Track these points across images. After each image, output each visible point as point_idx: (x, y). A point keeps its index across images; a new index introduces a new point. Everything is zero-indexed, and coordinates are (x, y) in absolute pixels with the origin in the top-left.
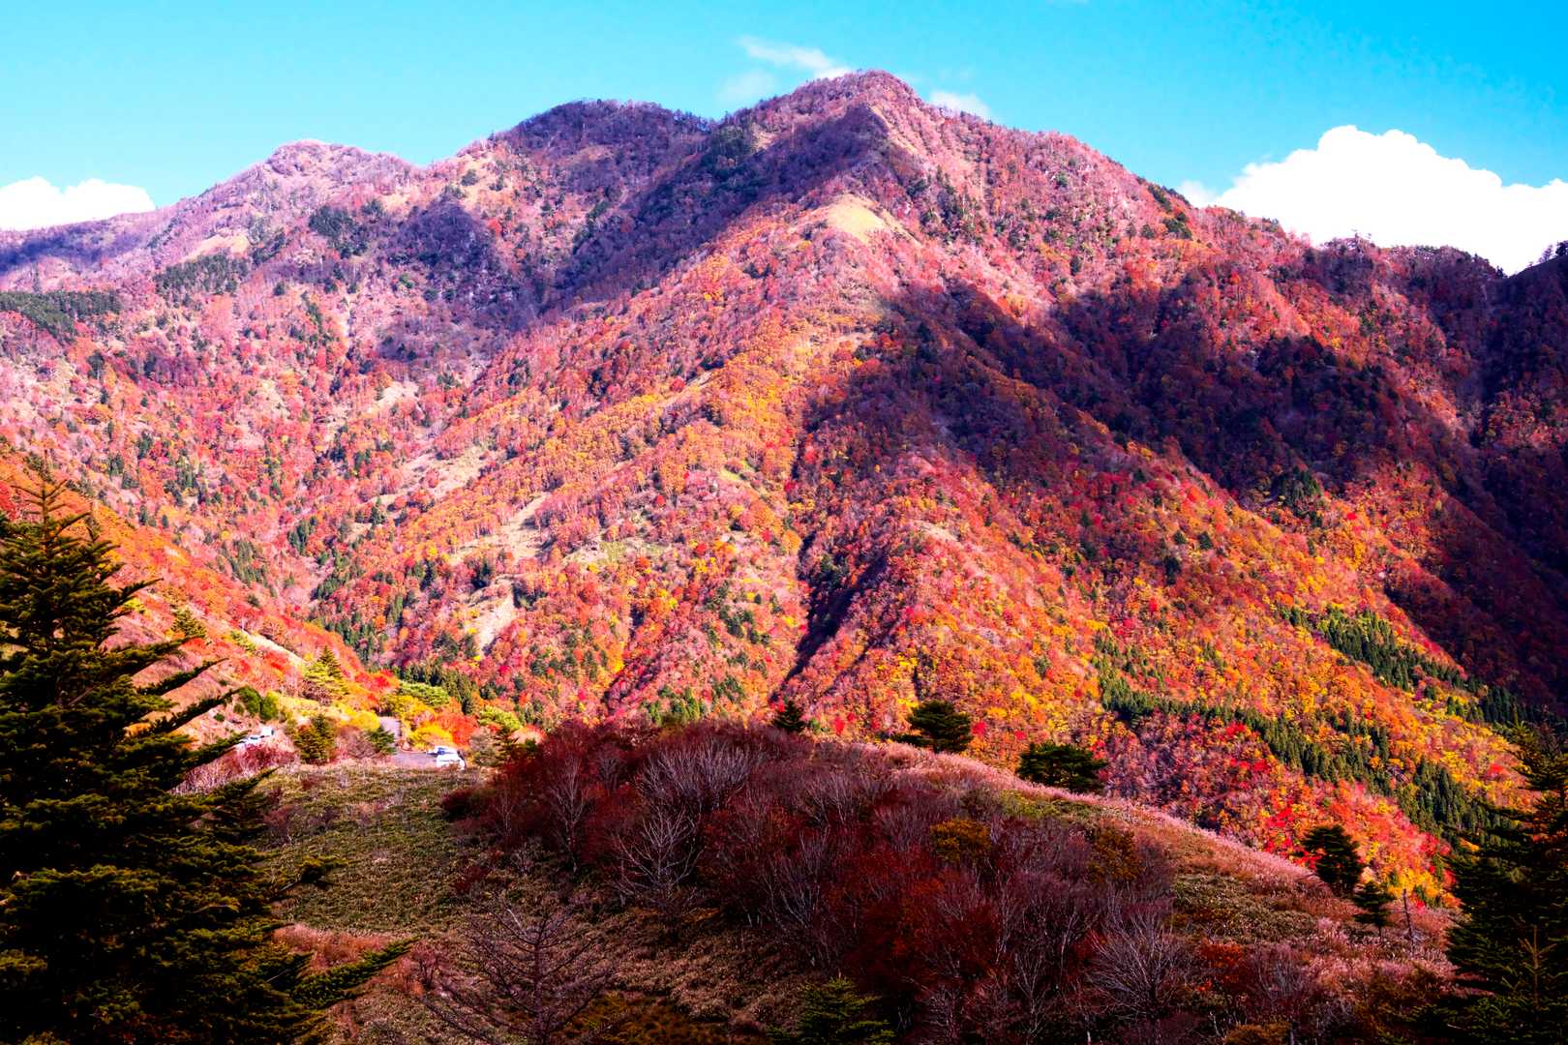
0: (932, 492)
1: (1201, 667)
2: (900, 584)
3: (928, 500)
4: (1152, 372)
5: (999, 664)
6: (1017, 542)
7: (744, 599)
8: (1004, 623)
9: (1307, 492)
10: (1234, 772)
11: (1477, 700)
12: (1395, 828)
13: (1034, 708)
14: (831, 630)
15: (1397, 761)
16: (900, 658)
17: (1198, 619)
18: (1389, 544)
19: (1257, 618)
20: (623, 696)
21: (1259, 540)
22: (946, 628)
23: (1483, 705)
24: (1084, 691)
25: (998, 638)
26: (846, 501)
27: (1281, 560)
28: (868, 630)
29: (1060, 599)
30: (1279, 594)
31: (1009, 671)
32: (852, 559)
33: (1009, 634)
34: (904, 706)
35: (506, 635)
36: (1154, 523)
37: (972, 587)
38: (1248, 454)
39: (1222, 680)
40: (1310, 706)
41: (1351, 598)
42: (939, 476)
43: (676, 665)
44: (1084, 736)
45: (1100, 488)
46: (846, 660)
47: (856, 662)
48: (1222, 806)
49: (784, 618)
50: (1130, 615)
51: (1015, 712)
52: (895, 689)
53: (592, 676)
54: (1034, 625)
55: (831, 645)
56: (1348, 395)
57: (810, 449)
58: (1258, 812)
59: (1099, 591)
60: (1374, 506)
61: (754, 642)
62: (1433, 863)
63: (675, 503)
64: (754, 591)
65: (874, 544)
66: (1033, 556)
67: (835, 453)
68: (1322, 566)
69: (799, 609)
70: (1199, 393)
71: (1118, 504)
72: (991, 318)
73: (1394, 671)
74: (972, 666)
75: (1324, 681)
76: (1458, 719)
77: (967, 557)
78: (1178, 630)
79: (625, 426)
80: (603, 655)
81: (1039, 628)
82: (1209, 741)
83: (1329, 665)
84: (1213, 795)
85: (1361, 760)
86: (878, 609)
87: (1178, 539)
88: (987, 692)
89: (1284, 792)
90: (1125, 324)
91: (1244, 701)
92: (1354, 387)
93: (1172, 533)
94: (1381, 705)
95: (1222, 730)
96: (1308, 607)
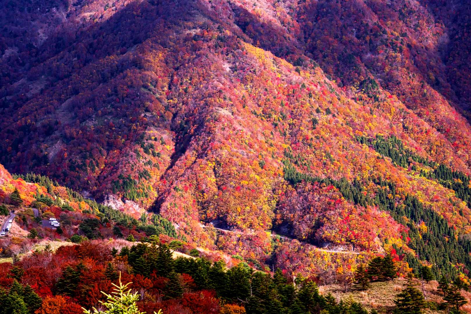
0: (222, 96)
1: (325, 161)
2: (209, 133)
3: (220, 99)
4: (313, 39)
5: (246, 164)
6: (255, 114)
7: (151, 139)
8: (248, 147)
9: (373, 88)
10: (329, 204)
11: (433, 170)
12: (388, 223)
13: (258, 180)
14: (183, 151)
15: (398, 196)
16: (209, 162)
17: (324, 143)
18: (405, 107)
19: (347, 141)
20: (105, 178)
21: (350, 110)
22: (226, 150)
23: (435, 172)
24: (277, 173)
25: (245, 154)
26: (190, 99)
27: (359, 117)
28: (197, 151)
29: (271, 136)
30: (357, 131)
31: (250, 167)
32: (191, 123)
33: (250, 152)
34: (210, 180)
35: (60, 155)
36: (308, 104)
37: (236, 134)
38: (350, 72)
39: (333, 166)
40: (366, 175)
41: (387, 131)
42: (225, 89)
43: (125, 166)
44: (277, 191)
45: (288, 91)
46: (189, 163)
47: (192, 164)
48: (325, 216)
49: (166, 146)
50: (298, 141)
51: (251, 182)
52: (207, 174)
53: (93, 170)
54: (260, 147)
55: (183, 157)
56: (391, 47)
57: (175, 78)
58: (337, 218)
59: (287, 132)
60: (400, 92)
61: (154, 156)
62: (402, 235)
63: (123, 102)
64: (154, 136)
65: (200, 117)
66: (262, 119)
67: (185, 80)
68: (375, 118)
69: (172, 142)
70: (331, 48)
71: (295, 98)
72: (248, 20)
73: (401, 160)
74: (236, 165)
75: (372, 165)
76: (424, 178)
77: (235, 122)
78: (316, 147)
79: (103, 68)
80: (97, 162)
81: (262, 148)
82: (321, 192)
83: (374, 159)
84: (322, 212)
85: (384, 196)
86: (201, 143)
87: (318, 111)
88: (241, 175)
89: (346, 211)
90: (303, 19)
91: (341, 174)
92: (393, 44)
93: (315, 108)
94: (393, 174)
95: (326, 188)
96: (368, 136)
